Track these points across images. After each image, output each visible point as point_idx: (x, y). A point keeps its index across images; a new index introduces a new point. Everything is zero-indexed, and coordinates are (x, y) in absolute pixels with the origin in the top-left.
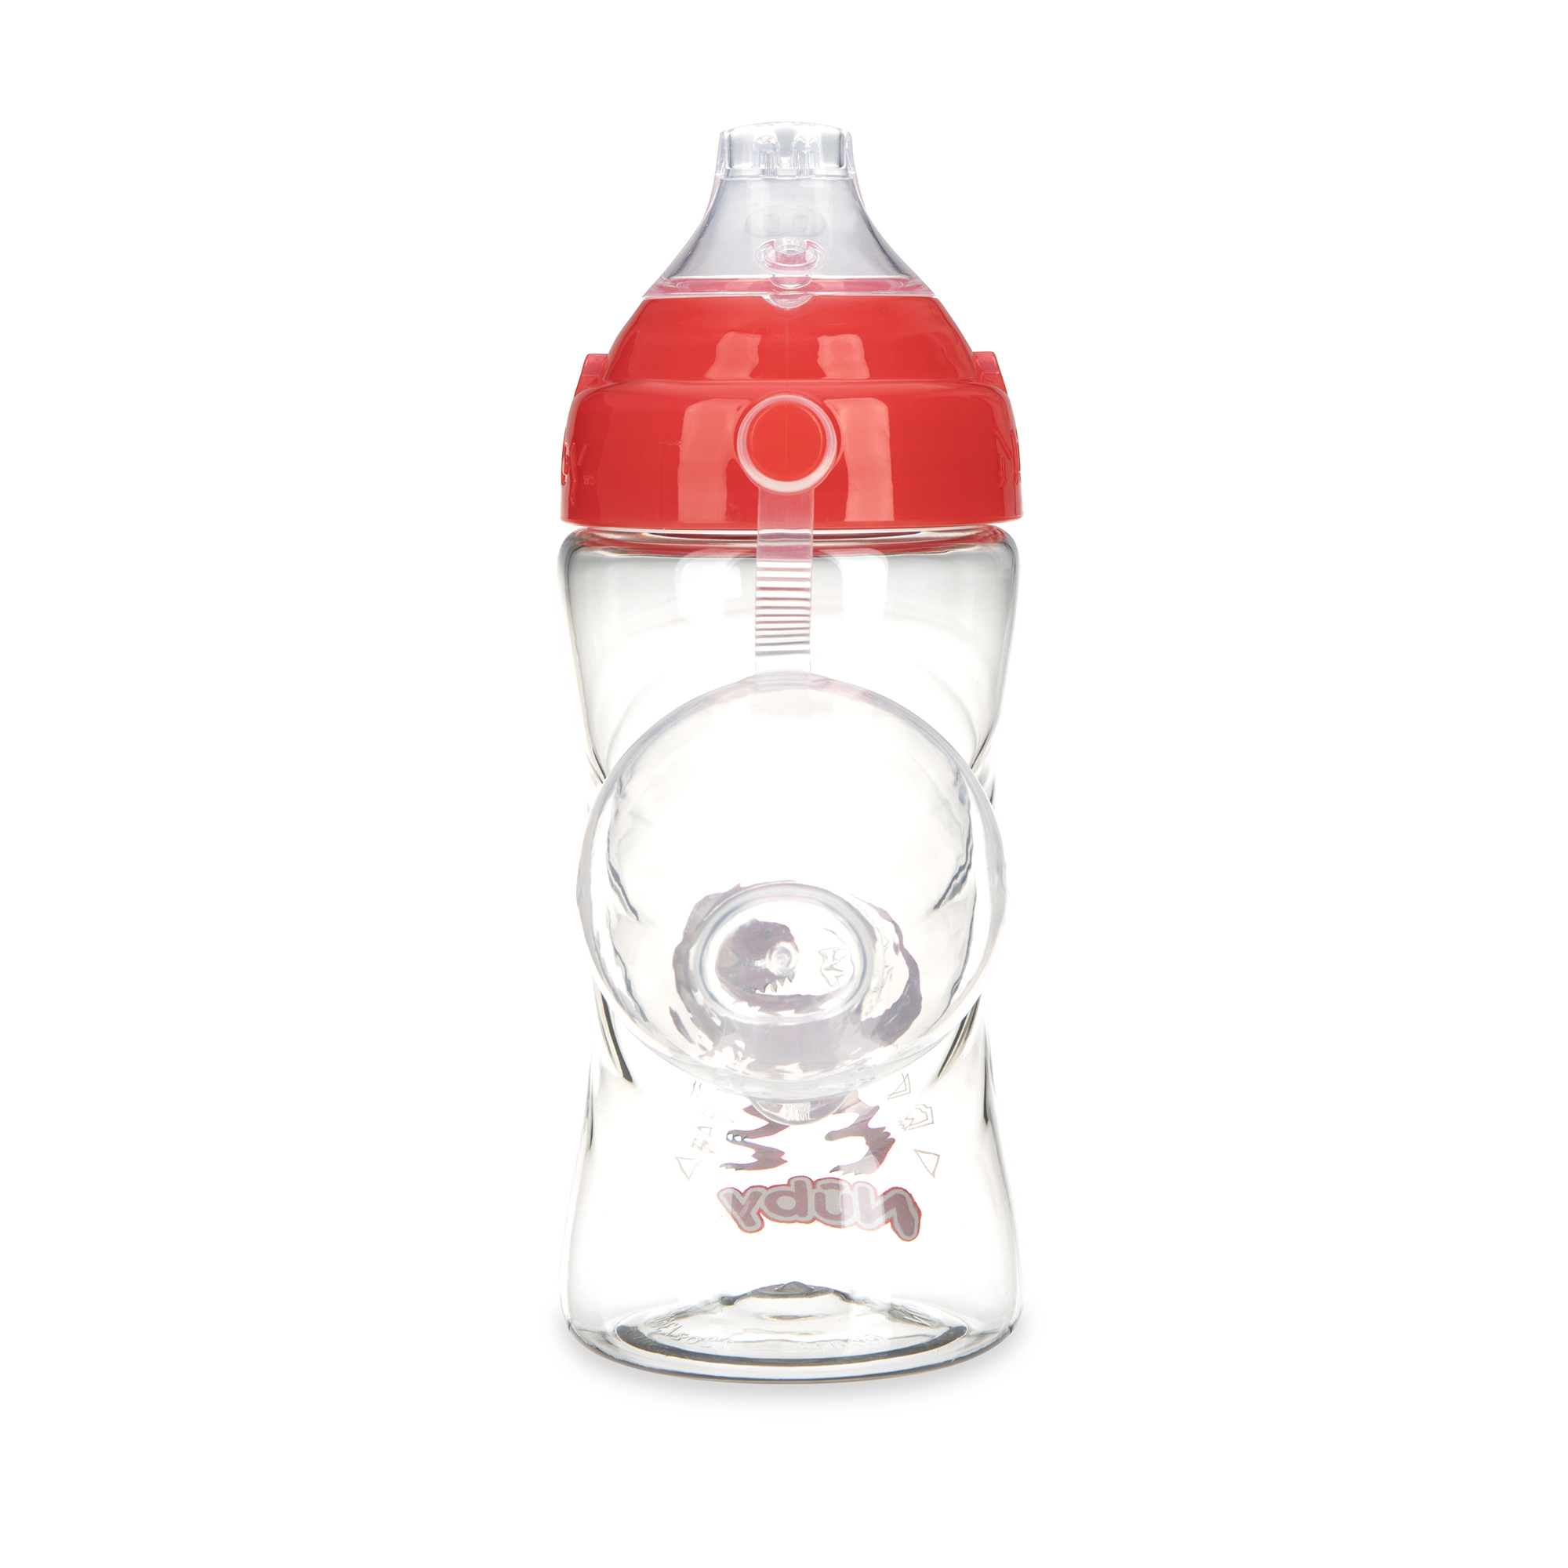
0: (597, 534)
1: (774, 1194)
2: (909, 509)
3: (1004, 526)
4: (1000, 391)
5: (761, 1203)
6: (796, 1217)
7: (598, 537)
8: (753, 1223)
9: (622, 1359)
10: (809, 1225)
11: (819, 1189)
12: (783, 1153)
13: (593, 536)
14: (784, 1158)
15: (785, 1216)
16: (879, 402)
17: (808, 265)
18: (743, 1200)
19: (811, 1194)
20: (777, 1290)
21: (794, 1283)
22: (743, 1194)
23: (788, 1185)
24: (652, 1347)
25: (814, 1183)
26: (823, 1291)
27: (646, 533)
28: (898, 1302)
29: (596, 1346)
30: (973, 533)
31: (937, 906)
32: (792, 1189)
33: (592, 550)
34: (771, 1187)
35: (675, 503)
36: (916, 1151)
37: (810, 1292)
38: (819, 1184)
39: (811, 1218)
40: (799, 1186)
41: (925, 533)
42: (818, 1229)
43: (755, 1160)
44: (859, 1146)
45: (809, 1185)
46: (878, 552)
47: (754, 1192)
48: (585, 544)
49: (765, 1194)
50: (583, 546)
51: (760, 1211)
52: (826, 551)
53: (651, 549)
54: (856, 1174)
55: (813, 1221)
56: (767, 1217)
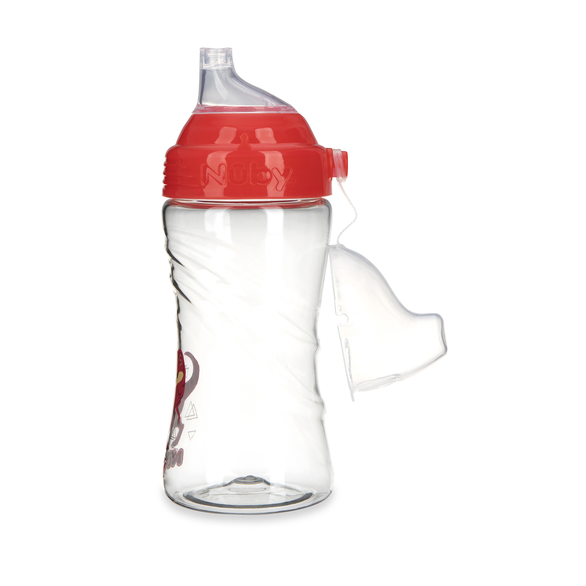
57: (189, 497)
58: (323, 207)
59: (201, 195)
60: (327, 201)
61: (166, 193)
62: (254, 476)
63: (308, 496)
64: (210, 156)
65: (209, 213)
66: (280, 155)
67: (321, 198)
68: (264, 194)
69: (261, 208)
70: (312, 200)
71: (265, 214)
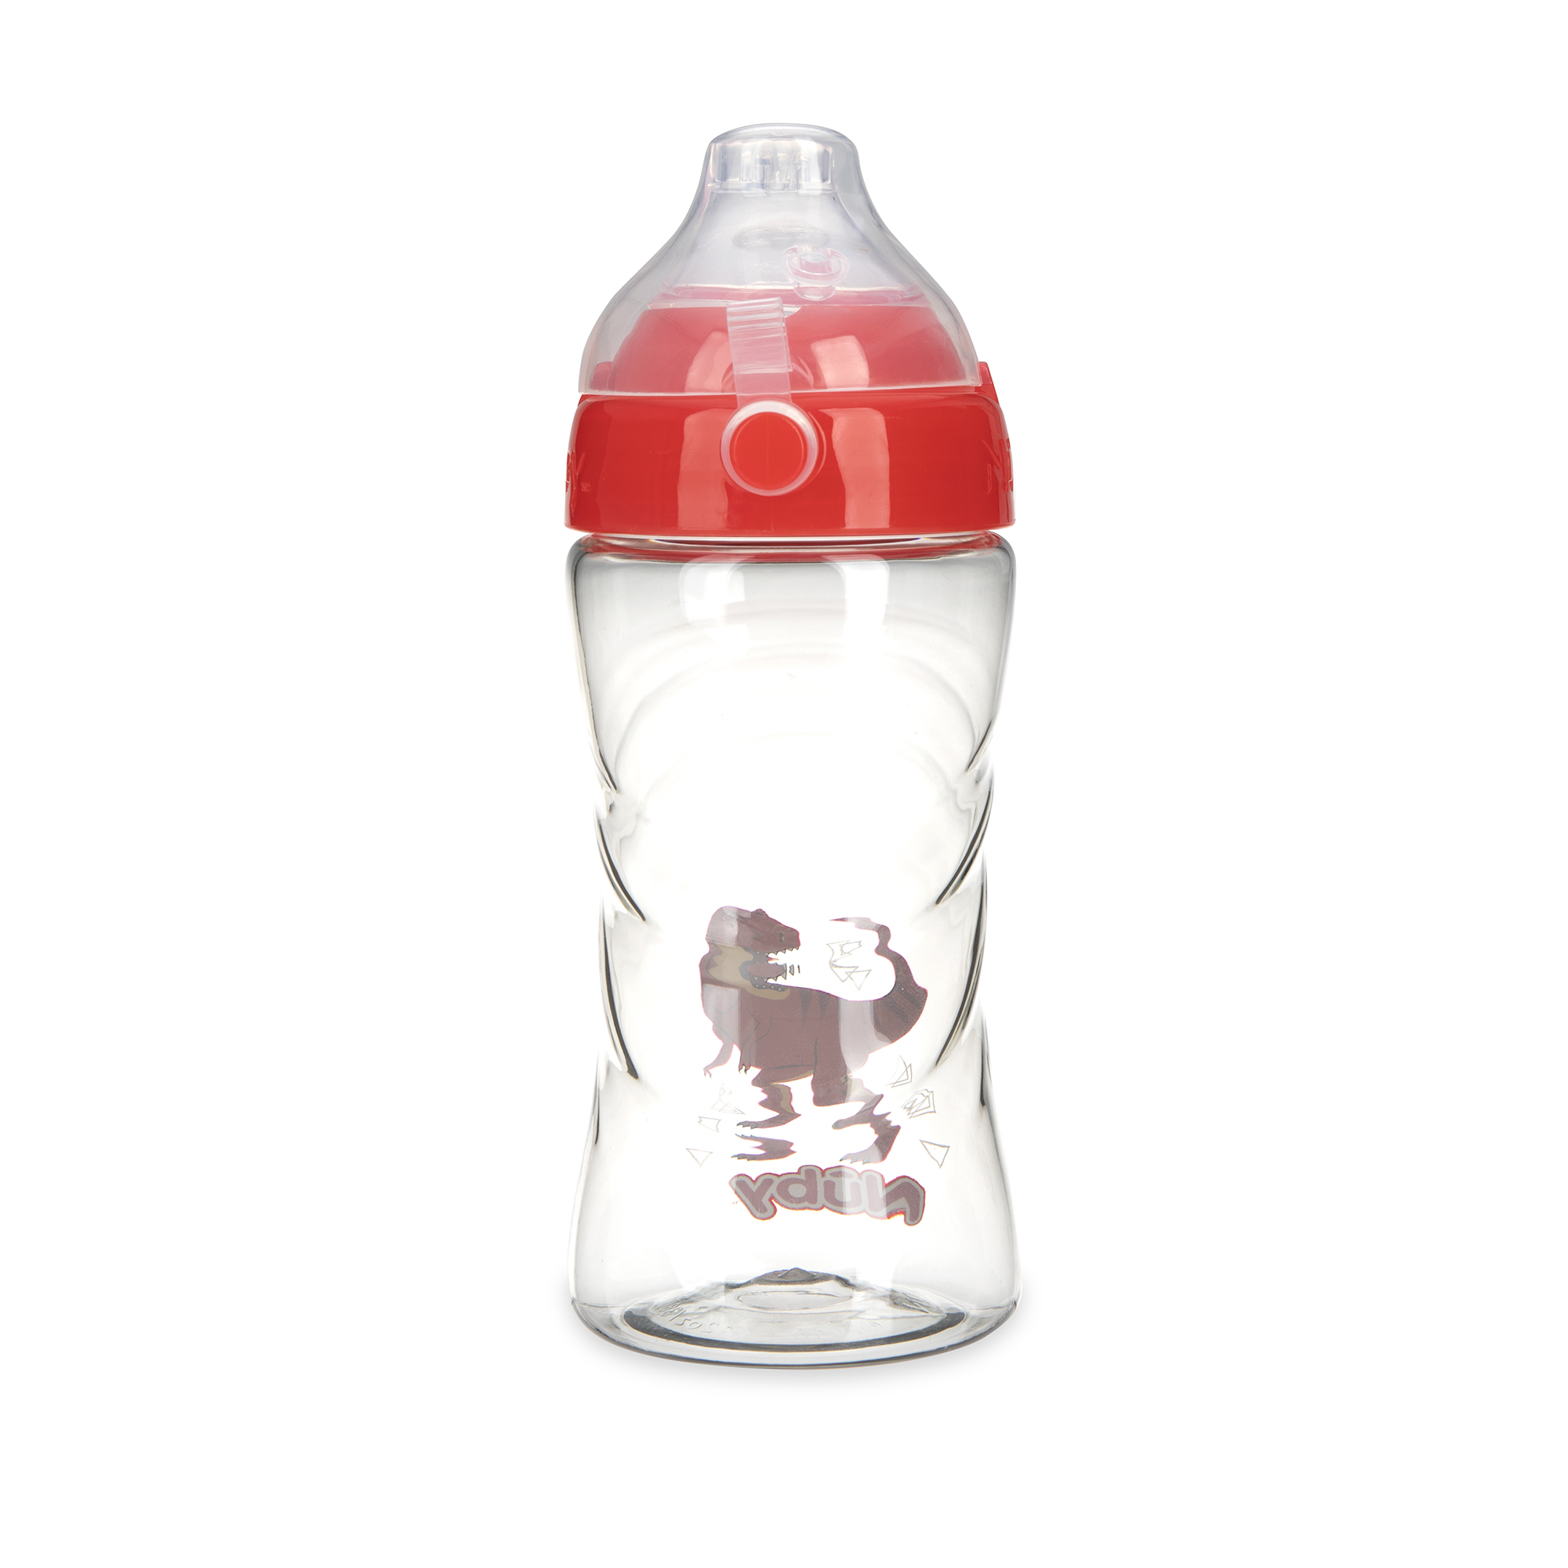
0: (602, 539)
1: (787, 1180)
2: (905, 516)
3: (1000, 532)
4: (994, 402)
5: (773, 1190)
6: (806, 1204)
7: (603, 542)
8: (765, 1210)
9: (624, 1342)
10: (819, 1211)
11: (828, 1177)
12: (792, 1144)
13: (599, 541)
14: (792, 1148)
15: (795, 1203)
16: (877, 412)
17: (832, 275)
18: (754, 1188)
19: (820, 1182)
20: (781, 1277)
21: (797, 1269)
22: (754, 1182)
23: (799, 1173)
24: (655, 1331)
25: (823, 1172)
26: (825, 1277)
27: (653, 539)
28: (901, 1288)
29: (602, 1331)
30: (969, 539)
31: (938, 901)
32: (802, 1176)
33: (599, 555)
34: (782, 1175)
35: (675, 510)
36: (922, 1142)
37: (812, 1278)
38: (828, 1173)
39: (821, 1206)
40: (809, 1174)
41: (924, 539)
42: (826, 1216)
43: (763, 1152)
44: (866, 1135)
45: (818, 1173)
46: (879, 558)
47: (767, 1179)
48: (588, 550)
49: (777, 1181)
50: (588, 553)
51: (772, 1198)
52: (828, 557)
53: (659, 555)
54: (864, 1163)
55: (822, 1208)
56: (779, 1204)
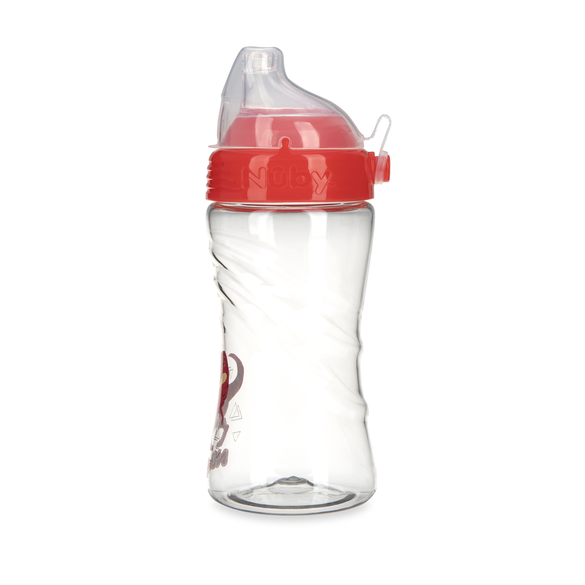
57: (233, 497)
58: (366, 210)
59: (244, 198)
60: (370, 204)
61: (210, 195)
62: (298, 477)
63: (351, 497)
64: (253, 160)
65: (253, 216)
66: (323, 159)
67: (364, 201)
68: (308, 198)
69: (304, 211)
70: (355, 203)
71: (309, 217)
